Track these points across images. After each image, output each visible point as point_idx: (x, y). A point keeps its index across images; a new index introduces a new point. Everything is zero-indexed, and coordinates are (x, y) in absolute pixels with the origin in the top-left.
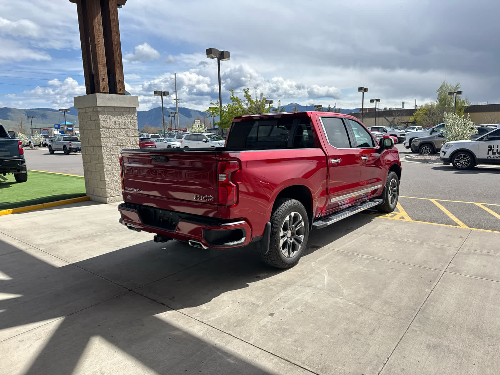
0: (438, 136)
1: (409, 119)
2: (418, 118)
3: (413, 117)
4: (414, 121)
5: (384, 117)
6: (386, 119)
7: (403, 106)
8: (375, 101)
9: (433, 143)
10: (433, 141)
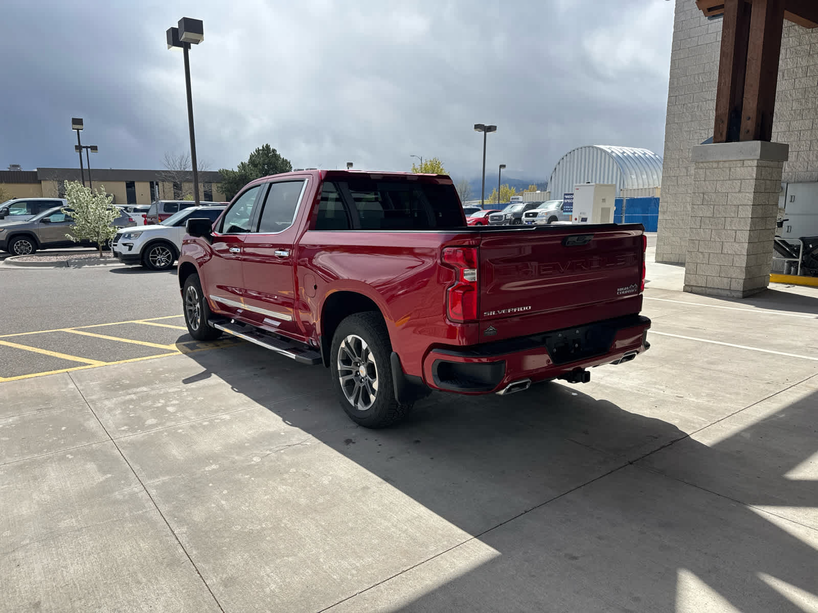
0: (40, 222)
9: (34, 234)
10: (34, 231)
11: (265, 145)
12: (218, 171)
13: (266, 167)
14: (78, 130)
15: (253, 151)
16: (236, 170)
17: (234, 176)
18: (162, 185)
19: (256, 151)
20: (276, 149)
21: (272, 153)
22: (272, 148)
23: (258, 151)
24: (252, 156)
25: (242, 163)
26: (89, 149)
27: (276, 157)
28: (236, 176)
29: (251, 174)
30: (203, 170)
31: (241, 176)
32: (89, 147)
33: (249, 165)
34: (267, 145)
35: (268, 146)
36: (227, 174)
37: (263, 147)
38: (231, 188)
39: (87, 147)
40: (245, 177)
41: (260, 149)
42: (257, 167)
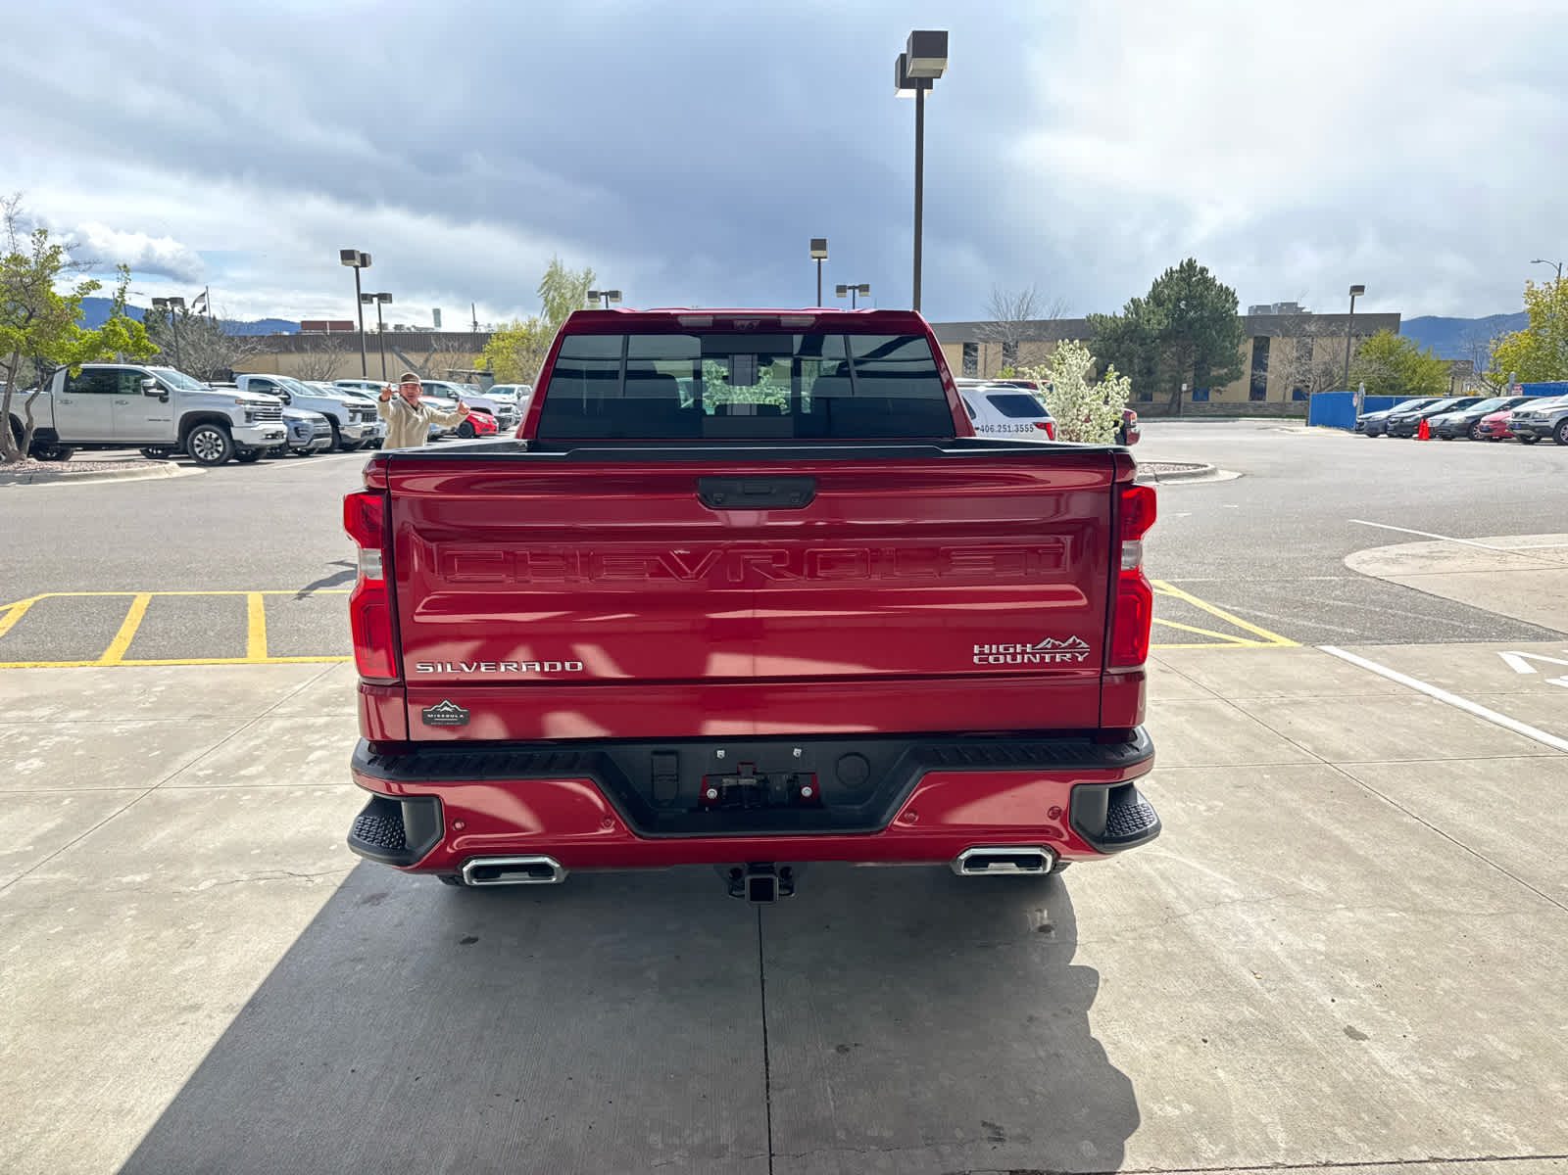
1: (473, 364)
2: (497, 361)
3: (481, 356)
4: (488, 369)
5: (396, 353)
6: (402, 358)
7: (438, 323)
8: (375, 300)
11: (1186, 261)
12: (1084, 318)
13: (1182, 304)
14: (819, 258)
15: (1159, 274)
16: (1121, 313)
17: (1114, 325)
18: (984, 348)
19: (1166, 274)
20: (1207, 267)
21: (1199, 276)
22: (1199, 265)
23: (1170, 274)
24: (1156, 285)
25: (1132, 300)
26: (857, 291)
27: (1207, 282)
28: (1117, 325)
29: (1148, 321)
30: (1058, 318)
31: (1129, 324)
32: (857, 287)
33: (1149, 302)
34: (1190, 260)
35: (1191, 264)
36: (1100, 323)
37: (1181, 265)
38: (1107, 350)
39: (854, 288)
40: (1136, 327)
41: (1174, 269)
42: (1162, 305)
